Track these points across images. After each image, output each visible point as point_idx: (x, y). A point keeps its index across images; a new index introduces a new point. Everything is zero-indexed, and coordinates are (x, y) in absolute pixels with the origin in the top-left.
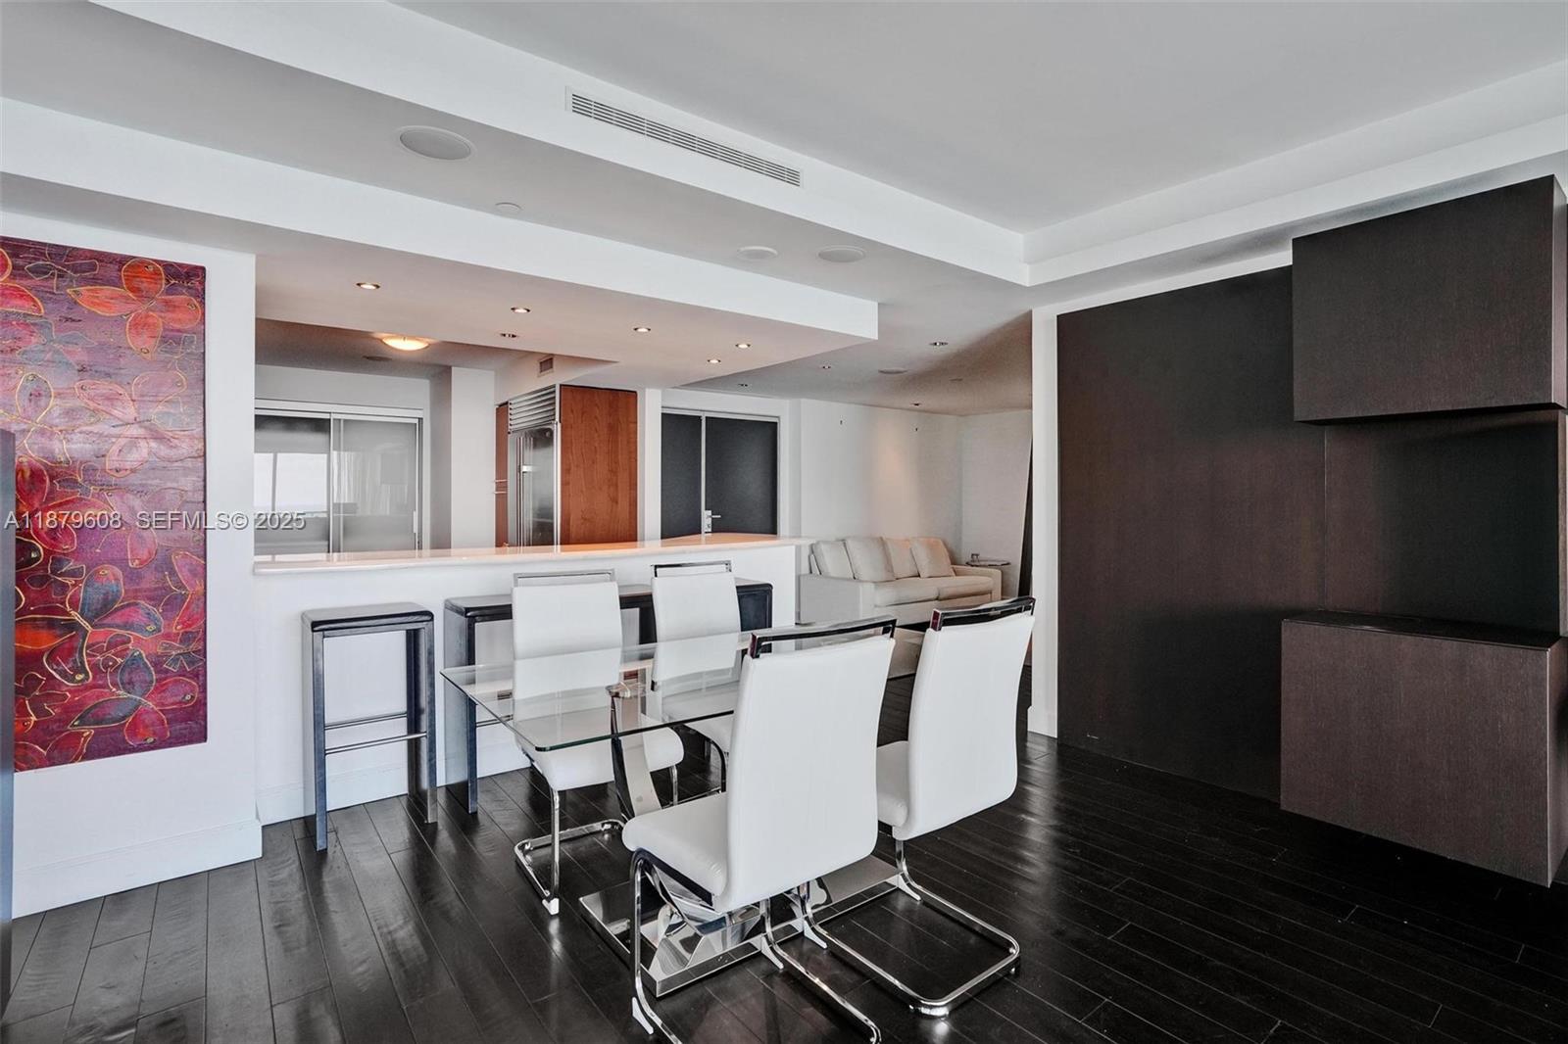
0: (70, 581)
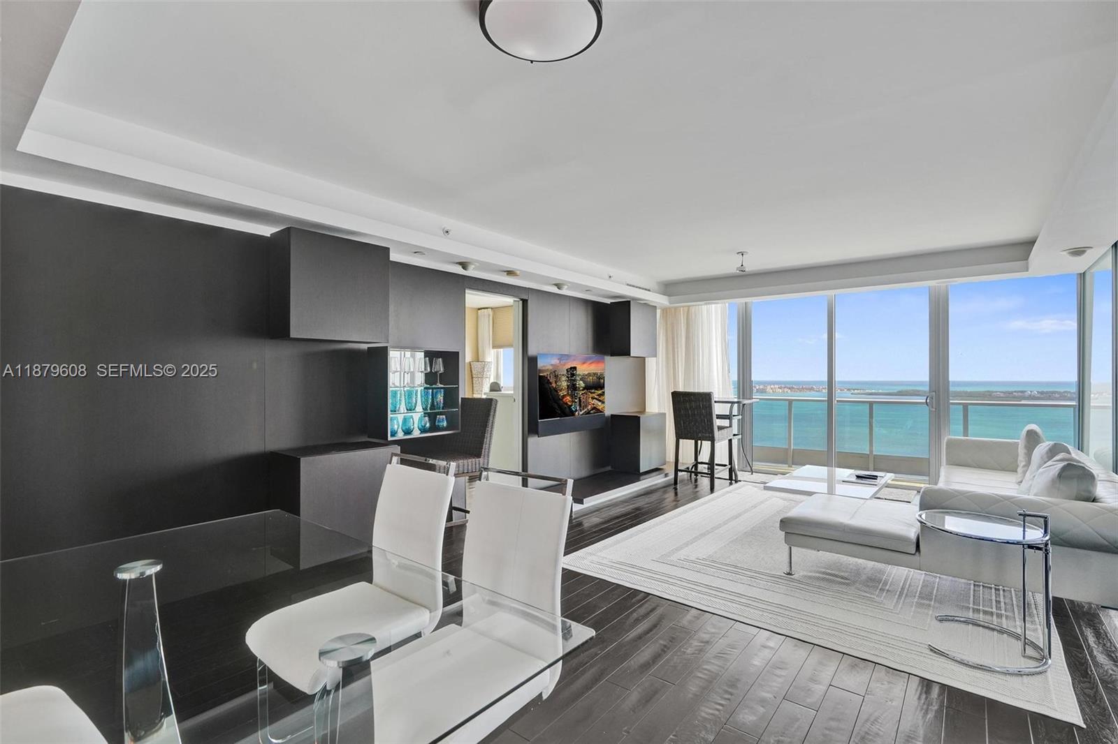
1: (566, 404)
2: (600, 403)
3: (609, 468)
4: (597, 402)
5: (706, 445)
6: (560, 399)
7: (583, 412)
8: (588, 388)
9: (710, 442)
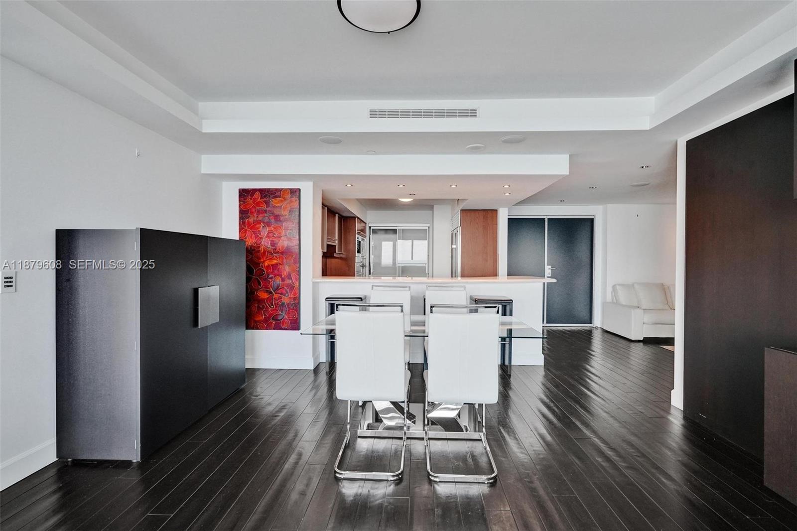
0: (270, 280)
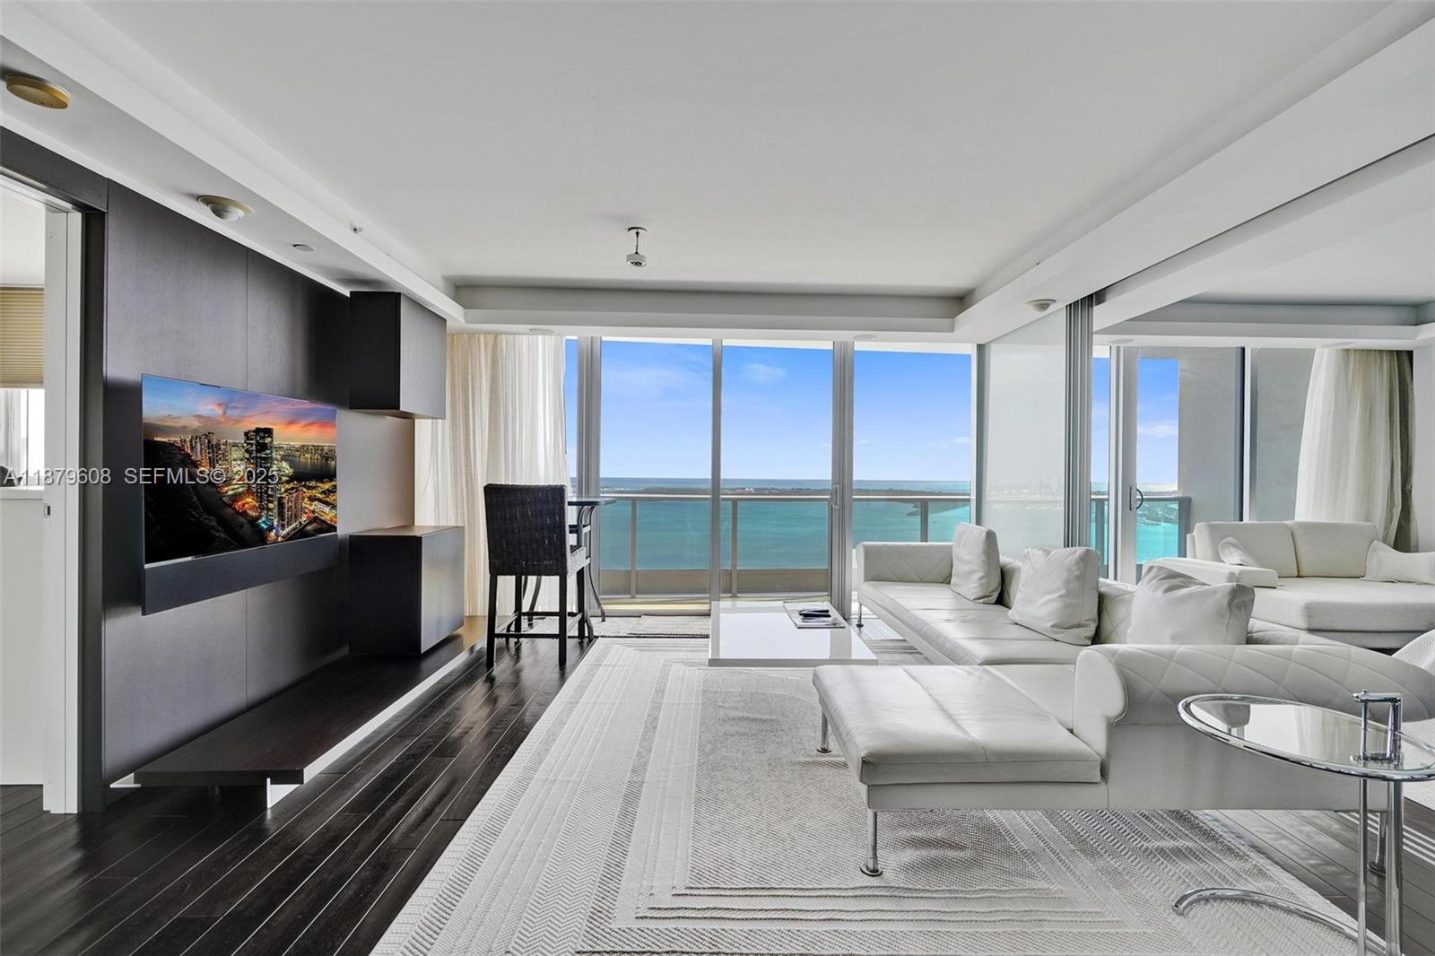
1: (244, 514)
2: (327, 509)
3: (345, 650)
4: (321, 506)
5: (550, 583)
6: (226, 505)
7: (287, 530)
8: (301, 477)
9: (557, 578)
